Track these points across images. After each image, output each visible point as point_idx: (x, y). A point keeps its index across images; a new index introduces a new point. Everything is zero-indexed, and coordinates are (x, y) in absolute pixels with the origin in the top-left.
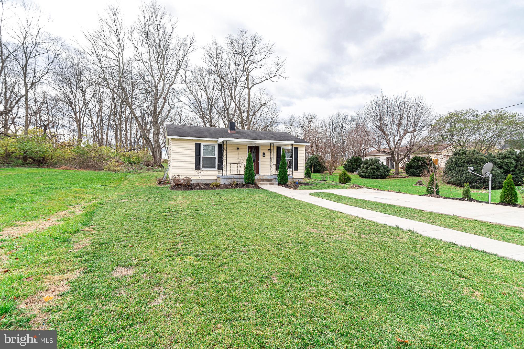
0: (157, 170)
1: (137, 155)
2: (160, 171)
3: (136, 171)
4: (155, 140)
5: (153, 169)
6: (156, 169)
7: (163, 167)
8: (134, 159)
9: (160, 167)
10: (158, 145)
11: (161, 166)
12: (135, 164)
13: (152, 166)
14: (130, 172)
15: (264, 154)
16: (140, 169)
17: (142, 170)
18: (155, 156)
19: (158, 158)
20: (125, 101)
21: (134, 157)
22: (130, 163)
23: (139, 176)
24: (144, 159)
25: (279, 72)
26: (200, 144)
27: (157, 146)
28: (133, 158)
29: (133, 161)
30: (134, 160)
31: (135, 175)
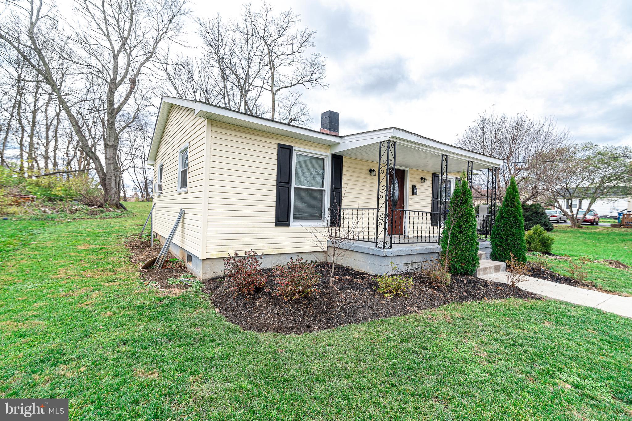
0: (111, 213)
1: (66, 184)
2: (118, 216)
3: (63, 215)
4: (108, 157)
5: (103, 212)
6: (109, 211)
7: (125, 208)
8: (59, 191)
9: (118, 208)
10: (114, 167)
11: (119, 206)
12: (61, 200)
13: (100, 206)
14: (47, 219)
15: (414, 187)
16: (73, 212)
17: (77, 214)
18: (108, 187)
19: (113, 192)
20: (42, 74)
21: (60, 188)
22: (50, 200)
23: (70, 228)
24: (82, 193)
25: (315, 76)
26: (290, 148)
27: (112, 168)
28: (58, 188)
29: (57, 196)
30: (60, 194)
31: (58, 228)
